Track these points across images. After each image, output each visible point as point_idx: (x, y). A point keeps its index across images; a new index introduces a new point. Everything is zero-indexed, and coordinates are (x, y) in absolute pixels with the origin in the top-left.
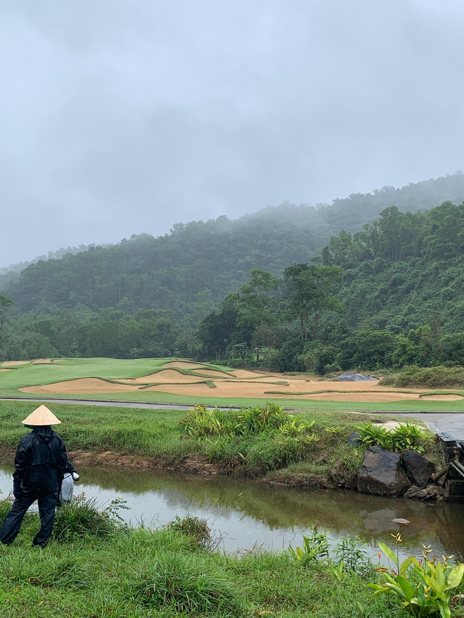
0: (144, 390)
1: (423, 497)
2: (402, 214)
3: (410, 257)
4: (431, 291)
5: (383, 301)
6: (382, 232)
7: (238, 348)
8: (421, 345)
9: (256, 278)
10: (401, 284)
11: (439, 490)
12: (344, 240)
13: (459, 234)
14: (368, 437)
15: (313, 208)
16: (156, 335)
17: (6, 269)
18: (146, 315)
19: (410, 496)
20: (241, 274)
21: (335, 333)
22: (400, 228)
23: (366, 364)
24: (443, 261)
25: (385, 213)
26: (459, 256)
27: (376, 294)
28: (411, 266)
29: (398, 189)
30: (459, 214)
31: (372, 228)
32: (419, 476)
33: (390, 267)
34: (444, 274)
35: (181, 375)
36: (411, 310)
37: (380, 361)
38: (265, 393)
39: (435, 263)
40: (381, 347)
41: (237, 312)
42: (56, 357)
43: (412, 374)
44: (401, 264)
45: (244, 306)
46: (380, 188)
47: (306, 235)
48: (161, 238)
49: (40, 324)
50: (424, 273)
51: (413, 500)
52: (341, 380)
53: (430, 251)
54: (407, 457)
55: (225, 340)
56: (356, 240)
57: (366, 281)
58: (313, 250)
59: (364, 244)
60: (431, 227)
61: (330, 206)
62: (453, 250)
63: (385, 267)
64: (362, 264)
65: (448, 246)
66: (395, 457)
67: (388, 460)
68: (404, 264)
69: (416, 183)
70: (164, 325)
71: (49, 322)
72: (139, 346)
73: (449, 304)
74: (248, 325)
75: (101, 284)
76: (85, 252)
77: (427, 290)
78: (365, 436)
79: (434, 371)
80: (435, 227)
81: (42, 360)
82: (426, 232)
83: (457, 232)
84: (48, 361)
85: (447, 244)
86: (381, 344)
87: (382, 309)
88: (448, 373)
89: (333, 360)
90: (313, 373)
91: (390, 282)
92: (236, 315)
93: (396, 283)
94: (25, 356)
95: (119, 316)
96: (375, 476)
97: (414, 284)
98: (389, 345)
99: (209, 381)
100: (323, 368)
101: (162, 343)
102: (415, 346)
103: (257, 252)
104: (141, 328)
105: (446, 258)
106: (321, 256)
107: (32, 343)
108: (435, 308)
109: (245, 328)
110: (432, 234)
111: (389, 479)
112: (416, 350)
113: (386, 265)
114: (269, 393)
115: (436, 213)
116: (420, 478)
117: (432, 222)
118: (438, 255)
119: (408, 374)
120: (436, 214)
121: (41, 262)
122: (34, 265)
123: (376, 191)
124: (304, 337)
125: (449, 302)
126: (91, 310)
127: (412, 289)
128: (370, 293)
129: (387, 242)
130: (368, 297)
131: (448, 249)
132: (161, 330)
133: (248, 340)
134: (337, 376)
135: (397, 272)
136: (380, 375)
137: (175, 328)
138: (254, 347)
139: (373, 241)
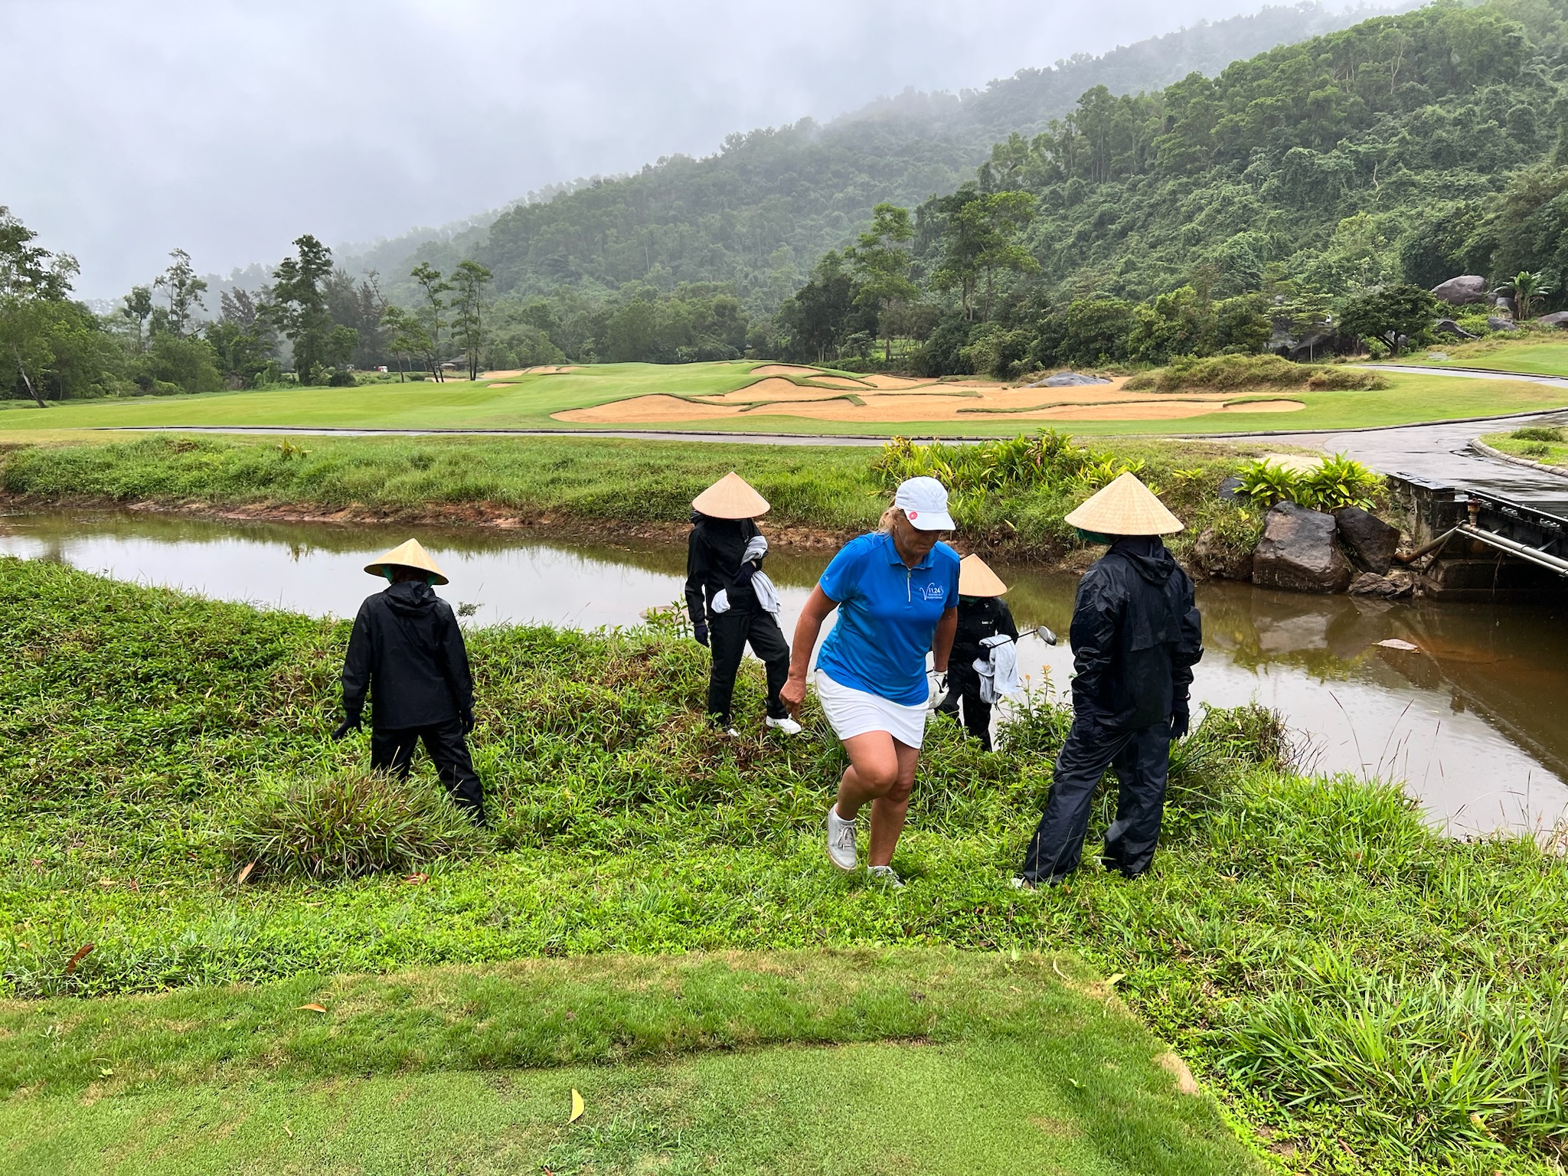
0: (749, 413)
1: (1390, 593)
2: (1115, 100)
3: (1127, 175)
4: (1163, 233)
5: (1082, 253)
6: (1080, 132)
7: (856, 340)
8: (1179, 321)
9: (883, 219)
10: (1112, 222)
11: (1412, 578)
12: (1016, 151)
13: (1213, 131)
14: (1263, 486)
15: (954, 97)
16: (714, 324)
17: (465, 224)
18: (695, 292)
19: (1362, 590)
20: (838, 219)
21: (1025, 306)
22: (1113, 123)
23: (1081, 357)
24: (1185, 180)
25: (1085, 99)
26: (1211, 168)
27: (1071, 241)
28: (1129, 189)
29: (1098, 58)
30: (1212, 94)
31: (1063, 127)
32: (1374, 554)
33: (1094, 193)
34: (1186, 202)
35: (794, 386)
36: (1130, 266)
37: (1106, 352)
38: (958, 411)
39: (1171, 183)
40: (1108, 328)
41: (851, 280)
42: (562, 362)
43: (1185, 369)
44: (1112, 187)
45: (863, 269)
46: (1067, 58)
47: (944, 145)
48: (706, 160)
49: (531, 311)
50: (1152, 201)
51: (1369, 598)
52: (1052, 384)
53: (1161, 163)
54: (1352, 520)
55: (833, 329)
56: (1036, 149)
57: (1053, 220)
58: (957, 170)
59: (1049, 156)
60: (1164, 120)
61: (983, 94)
62: (1203, 159)
63: (1086, 194)
64: (1046, 190)
65: (1195, 152)
66: (1325, 522)
67: (1314, 527)
68: (1118, 187)
69: (1127, 46)
70: (725, 307)
71: (544, 306)
72: (689, 344)
73: (1194, 252)
74: (871, 301)
75: (616, 242)
76: (588, 189)
77: (1156, 231)
78: (1256, 485)
79: (1225, 362)
80: (1171, 120)
81: (542, 368)
82: (1155, 130)
83: (1209, 128)
84: (552, 369)
85: (1193, 149)
86: (1108, 323)
87: (1080, 266)
88: (1251, 365)
89: (1024, 353)
90: (988, 376)
91: (1092, 220)
92: (849, 286)
93: (1103, 221)
94: (514, 363)
95: (650, 295)
96: (1291, 555)
97: (1134, 221)
98: (1120, 322)
99: (852, 396)
100: (1007, 366)
101: (724, 336)
102: (1169, 324)
103: (864, 178)
104: (690, 313)
105: (1190, 174)
106: (977, 179)
107: (522, 342)
108: (1170, 261)
109: (866, 305)
110: (1167, 131)
111: (1319, 561)
112: (1169, 329)
113: (1086, 189)
114: (966, 411)
115: (1173, 95)
116: (1374, 557)
117: (1168, 112)
118: (1176, 169)
119: (1178, 370)
120: (1174, 98)
121: (519, 210)
122: (508, 214)
123: (1059, 63)
124: (968, 318)
125: (1194, 249)
126: (605, 287)
127: (1131, 230)
128: (1060, 240)
129: (1089, 150)
130: (1057, 246)
131: (1193, 158)
132: (722, 315)
133: (872, 327)
134: (1041, 378)
135: (1105, 202)
136: (1108, 373)
137: (743, 311)
138: (883, 338)
139: (1065, 149)
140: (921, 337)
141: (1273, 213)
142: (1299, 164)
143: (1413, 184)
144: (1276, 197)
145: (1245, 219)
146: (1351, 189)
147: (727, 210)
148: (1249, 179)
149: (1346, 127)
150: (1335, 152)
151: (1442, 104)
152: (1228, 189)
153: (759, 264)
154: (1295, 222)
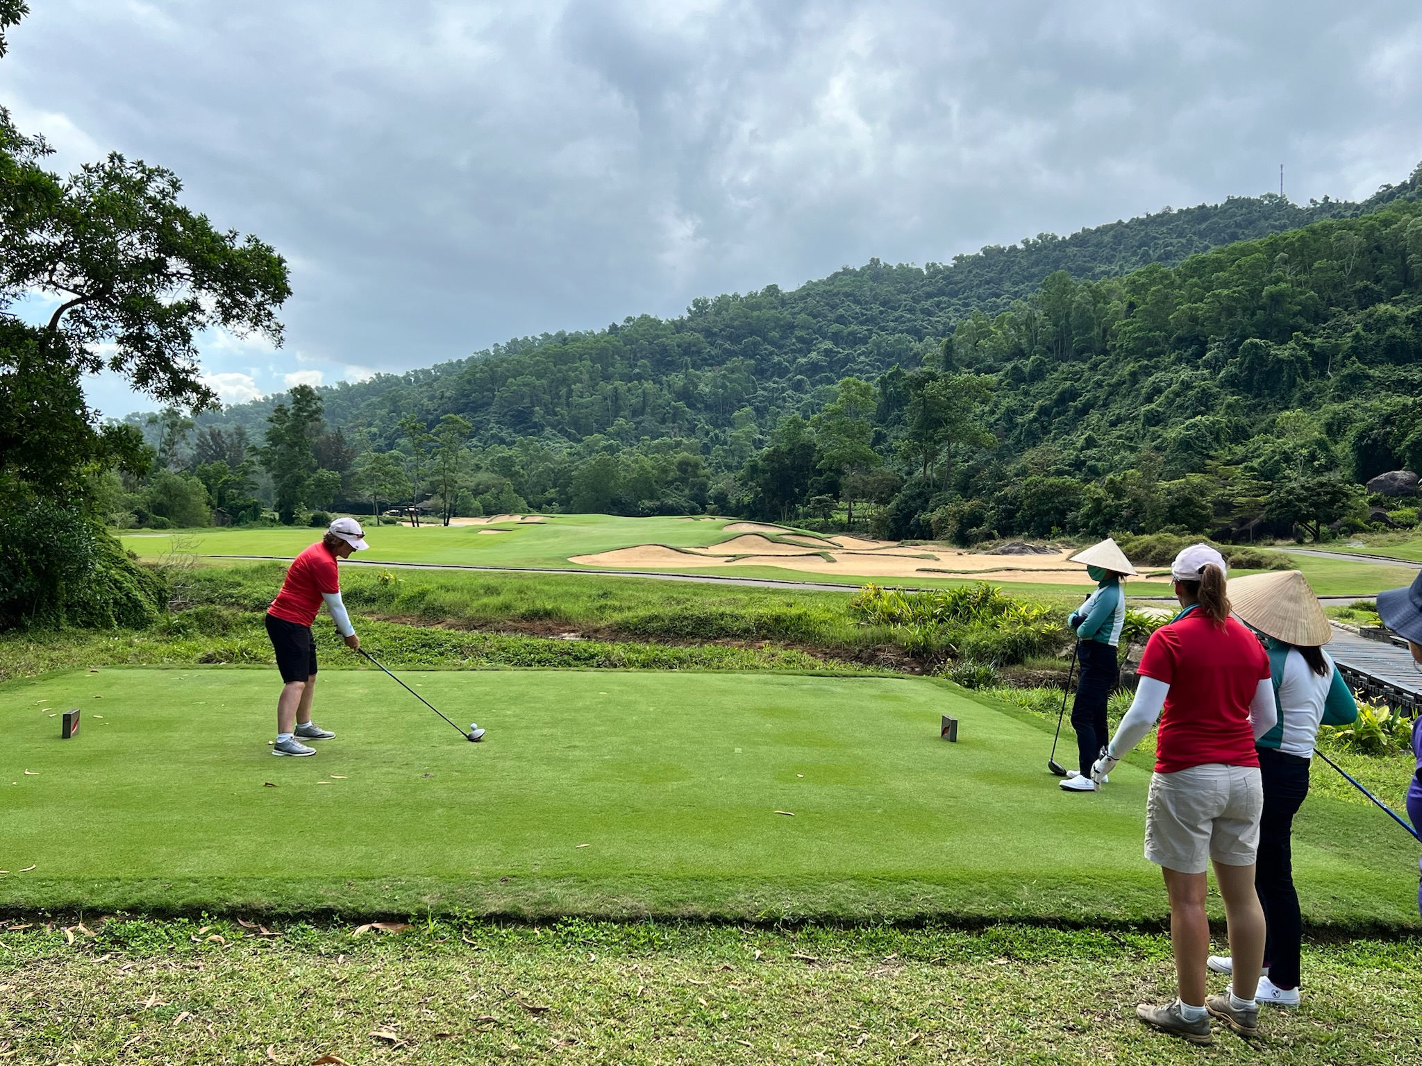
0: (737, 563)
3: (1089, 355)
4: (1123, 411)
5: (1043, 427)
6: (1042, 313)
7: (819, 501)
8: (1126, 500)
10: (1073, 399)
13: (1171, 318)
15: (919, 271)
16: (677, 479)
18: (658, 448)
21: (983, 478)
22: (1074, 306)
23: (1035, 528)
24: (1145, 362)
26: (1171, 353)
27: (1031, 415)
28: (1090, 369)
29: (1064, 238)
30: (1172, 284)
31: (1026, 308)
33: (1056, 370)
34: (1146, 384)
35: (770, 543)
36: (1090, 443)
37: (1058, 525)
38: (917, 570)
39: (1132, 365)
40: (1060, 503)
41: (815, 445)
44: (1074, 366)
46: (1033, 237)
48: (673, 322)
49: (498, 460)
50: (1113, 381)
52: (1004, 553)
53: (1122, 345)
55: (797, 490)
57: (1015, 395)
59: (1012, 333)
60: (1125, 305)
62: (1162, 344)
63: (1048, 372)
64: (1009, 366)
65: (1154, 337)
68: (1080, 366)
70: (687, 464)
71: (510, 456)
73: (1153, 433)
74: (834, 467)
75: (582, 397)
77: (1116, 409)
79: (1160, 540)
80: (1132, 306)
81: (507, 516)
82: (1116, 314)
83: (1168, 314)
84: (518, 518)
85: (1152, 334)
87: (1042, 440)
89: (982, 521)
90: (946, 542)
91: (1054, 396)
92: (813, 451)
93: (1072, 395)
95: (613, 449)
97: (1095, 399)
98: (1072, 498)
99: (824, 553)
100: (965, 533)
101: (687, 492)
102: (1116, 502)
103: (828, 344)
104: (653, 468)
105: (1150, 357)
106: (940, 353)
107: (487, 490)
108: (1130, 439)
110: (1128, 315)
113: (1048, 367)
114: (924, 570)
117: (1127, 297)
118: (1135, 352)
120: (1134, 285)
123: (1026, 242)
124: (929, 486)
125: (1154, 429)
126: (566, 439)
127: (1093, 408)
128: (1022, 415)
129: (1051, 328)
130: (1020, 420)
131: (1153, 342)
132: (685, 471)
133: (834, 489)
134: (996, 546)
135: (1065, 379)
136: (1059, 545)
137: (704, 468)
138: (846, 500)
139: (1028, 327)
140: (883, 501)
141: (1231, 399)
142: (1256, 354)
143: (1368, 377)
144: (1232, 383)
145: (1205, 402)
146: (1307, 380)
147: (691, 370)
148: (1207, 365)
149: (1301, 320)
150: (1292, 344)
151: (1395, 304)
152: (1186, 374)
153: (720, 422)
154: (1253, 408)
